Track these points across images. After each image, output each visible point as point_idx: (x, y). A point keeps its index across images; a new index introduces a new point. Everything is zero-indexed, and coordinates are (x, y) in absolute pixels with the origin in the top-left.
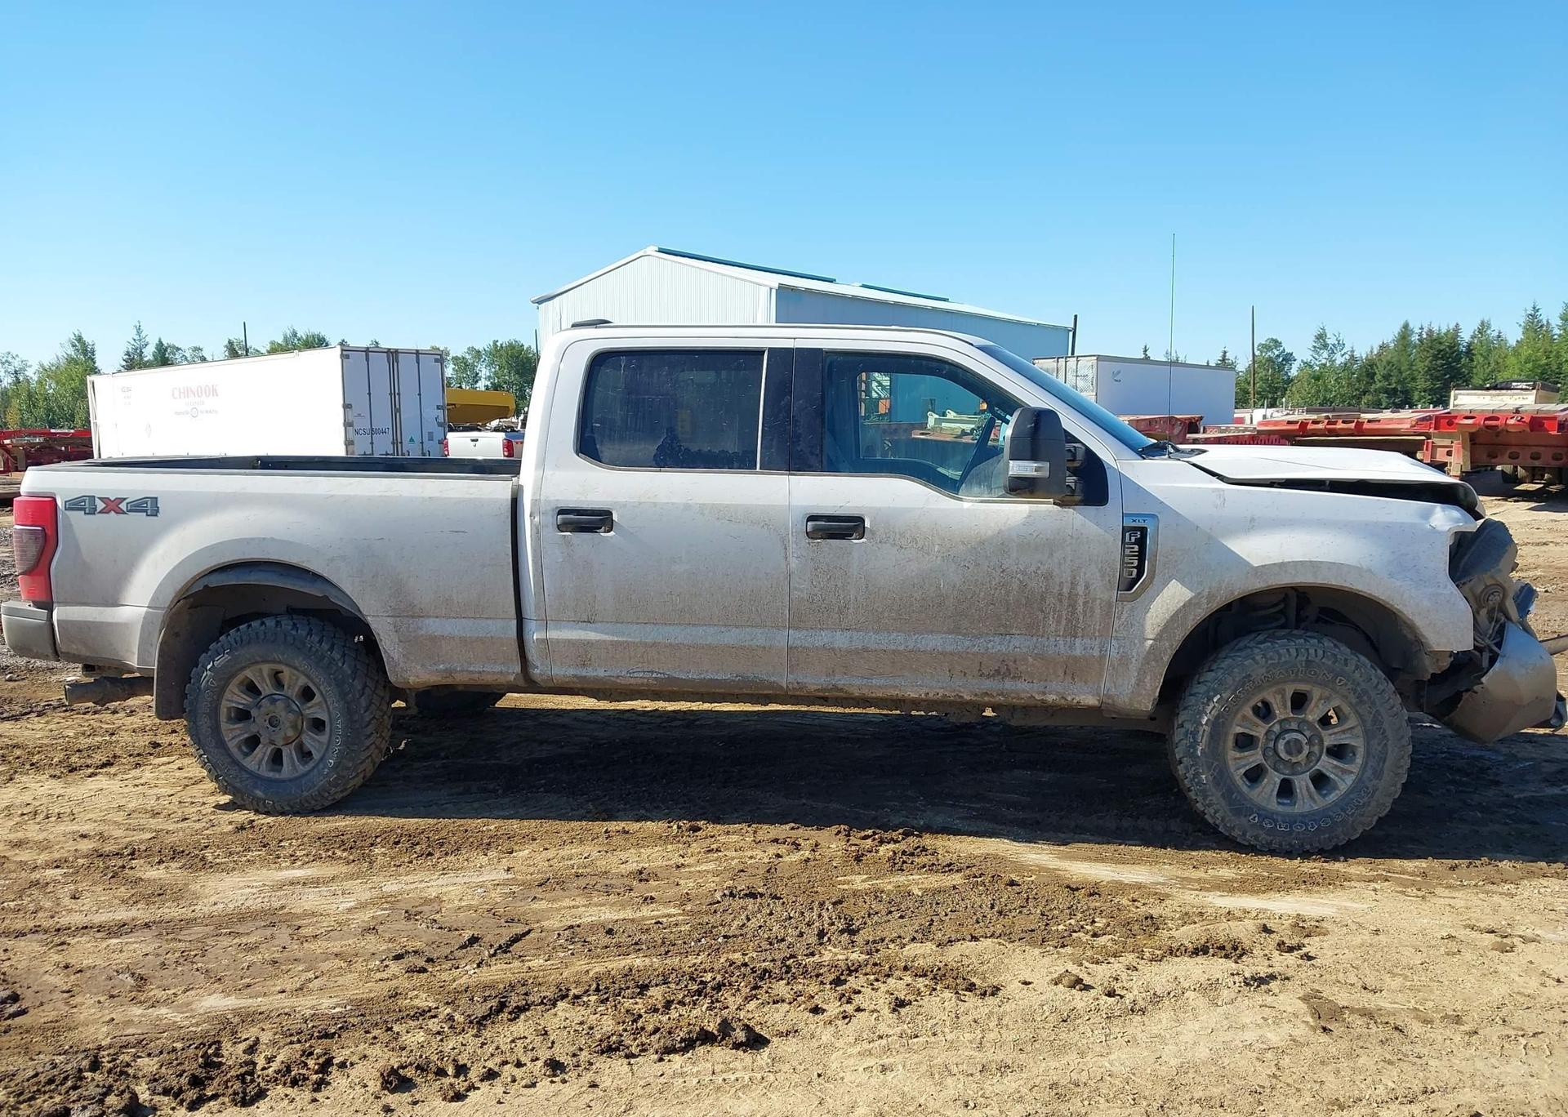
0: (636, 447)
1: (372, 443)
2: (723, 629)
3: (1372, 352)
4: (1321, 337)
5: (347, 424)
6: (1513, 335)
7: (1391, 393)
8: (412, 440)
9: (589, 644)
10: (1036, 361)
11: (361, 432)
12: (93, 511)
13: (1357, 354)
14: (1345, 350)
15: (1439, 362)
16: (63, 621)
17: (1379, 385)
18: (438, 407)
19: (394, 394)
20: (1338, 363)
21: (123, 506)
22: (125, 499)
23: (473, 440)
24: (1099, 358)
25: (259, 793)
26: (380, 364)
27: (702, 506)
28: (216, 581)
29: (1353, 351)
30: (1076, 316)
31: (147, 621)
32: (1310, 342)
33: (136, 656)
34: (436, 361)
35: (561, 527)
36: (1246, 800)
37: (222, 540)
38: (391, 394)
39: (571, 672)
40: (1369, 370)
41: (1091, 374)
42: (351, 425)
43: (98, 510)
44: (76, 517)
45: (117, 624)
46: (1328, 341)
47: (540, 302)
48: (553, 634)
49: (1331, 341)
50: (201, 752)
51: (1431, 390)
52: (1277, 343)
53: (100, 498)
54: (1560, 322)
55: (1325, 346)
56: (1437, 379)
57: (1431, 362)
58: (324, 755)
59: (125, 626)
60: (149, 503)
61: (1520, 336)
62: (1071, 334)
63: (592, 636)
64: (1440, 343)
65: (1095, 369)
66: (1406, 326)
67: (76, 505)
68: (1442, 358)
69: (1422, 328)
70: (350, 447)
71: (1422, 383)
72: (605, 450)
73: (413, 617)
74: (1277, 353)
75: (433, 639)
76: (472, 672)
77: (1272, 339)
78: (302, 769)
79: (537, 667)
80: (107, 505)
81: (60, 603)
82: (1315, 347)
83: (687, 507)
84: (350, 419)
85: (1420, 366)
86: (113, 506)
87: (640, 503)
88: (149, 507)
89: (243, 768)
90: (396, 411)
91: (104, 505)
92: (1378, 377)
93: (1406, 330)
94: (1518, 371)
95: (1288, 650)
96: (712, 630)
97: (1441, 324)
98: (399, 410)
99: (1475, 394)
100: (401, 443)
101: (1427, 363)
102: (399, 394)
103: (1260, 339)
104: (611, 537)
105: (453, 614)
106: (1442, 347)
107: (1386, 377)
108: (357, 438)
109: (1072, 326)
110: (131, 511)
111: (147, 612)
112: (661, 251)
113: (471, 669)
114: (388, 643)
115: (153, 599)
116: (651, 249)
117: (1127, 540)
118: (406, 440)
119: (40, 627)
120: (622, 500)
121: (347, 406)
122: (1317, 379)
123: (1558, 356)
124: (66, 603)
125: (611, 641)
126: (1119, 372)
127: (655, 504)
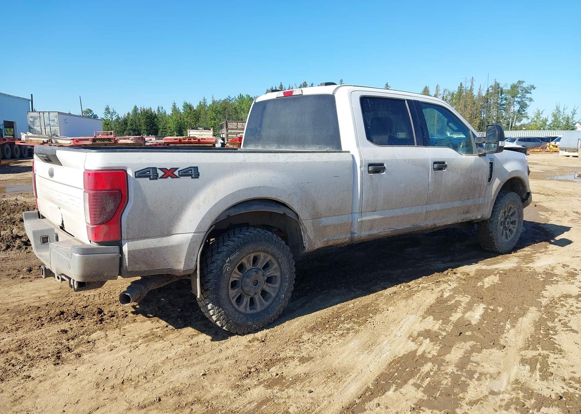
0: (382, 137)
2: (410, 208)
3: (125, 116)
4: (107, 109)
6: (169, 112)
7: (134, 130)
9: (374, 220)
10: (29, 113)
12: (156, 177)
13: (120, 116)
14: (116, 115)
15: (148, 120)
16: (133, 251)
17: (129, 127)
20: (114, 119)
21: (176, 173)
22: (178, 168)
24: (59, 113)
25: (250, 323)
27: (409, 160)
28: (233, 213)
29: (118, 115)
30: (32, 95)
31: (193, 241)
32: (104, 111)
33: (183, 263)
35: (369, 172)
37: (239, 189)
39: (367, 233)
40: (125, 122)
41: (56, 120)
43: (160, 176)
44: (144, 182)
45: (171, 246)
46: (110, 111)
48: (364, 218)
49: (111, 111)
50: (221, 309)
51: (146, 130)
52: (91, 111)
53: (159, 169)
54: (183, 108)
55: (109, 112)
56: (148, 126)
57: (145, 120)
58: (278, 294)
59: (177, 247)
60: (193, 170)
61: (171, 112)
62: (30, 102)
63: (376, 217)
64: (148, 113)
65: (57, 118)
66: (136, 107)
67: (142, 174)
68: (148, 119)
69: (141, 108)
71: (143, 127)
72: (374, 138)
73: (317, 218)
74: (91, 114)
75: (325, 227)
76: (335, 240)
77: (89, 109)
78: (266, 304)
79: (356, 233)
80: (165, 173)
81: (128, 240)
82: (105, 113)
83: (405, 160)
85: (143, 121)
86: (169, 173)
87: (392, 160)
88: (193, 173)
89: (240, 313)
91: (163, 173)
92: (129, 125)
93: (136, 109)
94: (172, 124)
96: (408, 208)
97: (147, 107)
99: (195, 131)
101: (144, 120)
103: (84, 109)
104: (384, 174)
105: (331, 215)
106: (148, 115)
107: (131, 125)
109: (30, 99)
110: (182, 176)
111: (193, 236)
113: (335, 238)
114: (309, 232)
115: (198, 228)
119: (113, 258)
120: (387, 159)
122: (108, 125)
123: (183, 119)
124: (133, 239)
125: (381, 218)
126: (66, 119)
127: (396, 160)
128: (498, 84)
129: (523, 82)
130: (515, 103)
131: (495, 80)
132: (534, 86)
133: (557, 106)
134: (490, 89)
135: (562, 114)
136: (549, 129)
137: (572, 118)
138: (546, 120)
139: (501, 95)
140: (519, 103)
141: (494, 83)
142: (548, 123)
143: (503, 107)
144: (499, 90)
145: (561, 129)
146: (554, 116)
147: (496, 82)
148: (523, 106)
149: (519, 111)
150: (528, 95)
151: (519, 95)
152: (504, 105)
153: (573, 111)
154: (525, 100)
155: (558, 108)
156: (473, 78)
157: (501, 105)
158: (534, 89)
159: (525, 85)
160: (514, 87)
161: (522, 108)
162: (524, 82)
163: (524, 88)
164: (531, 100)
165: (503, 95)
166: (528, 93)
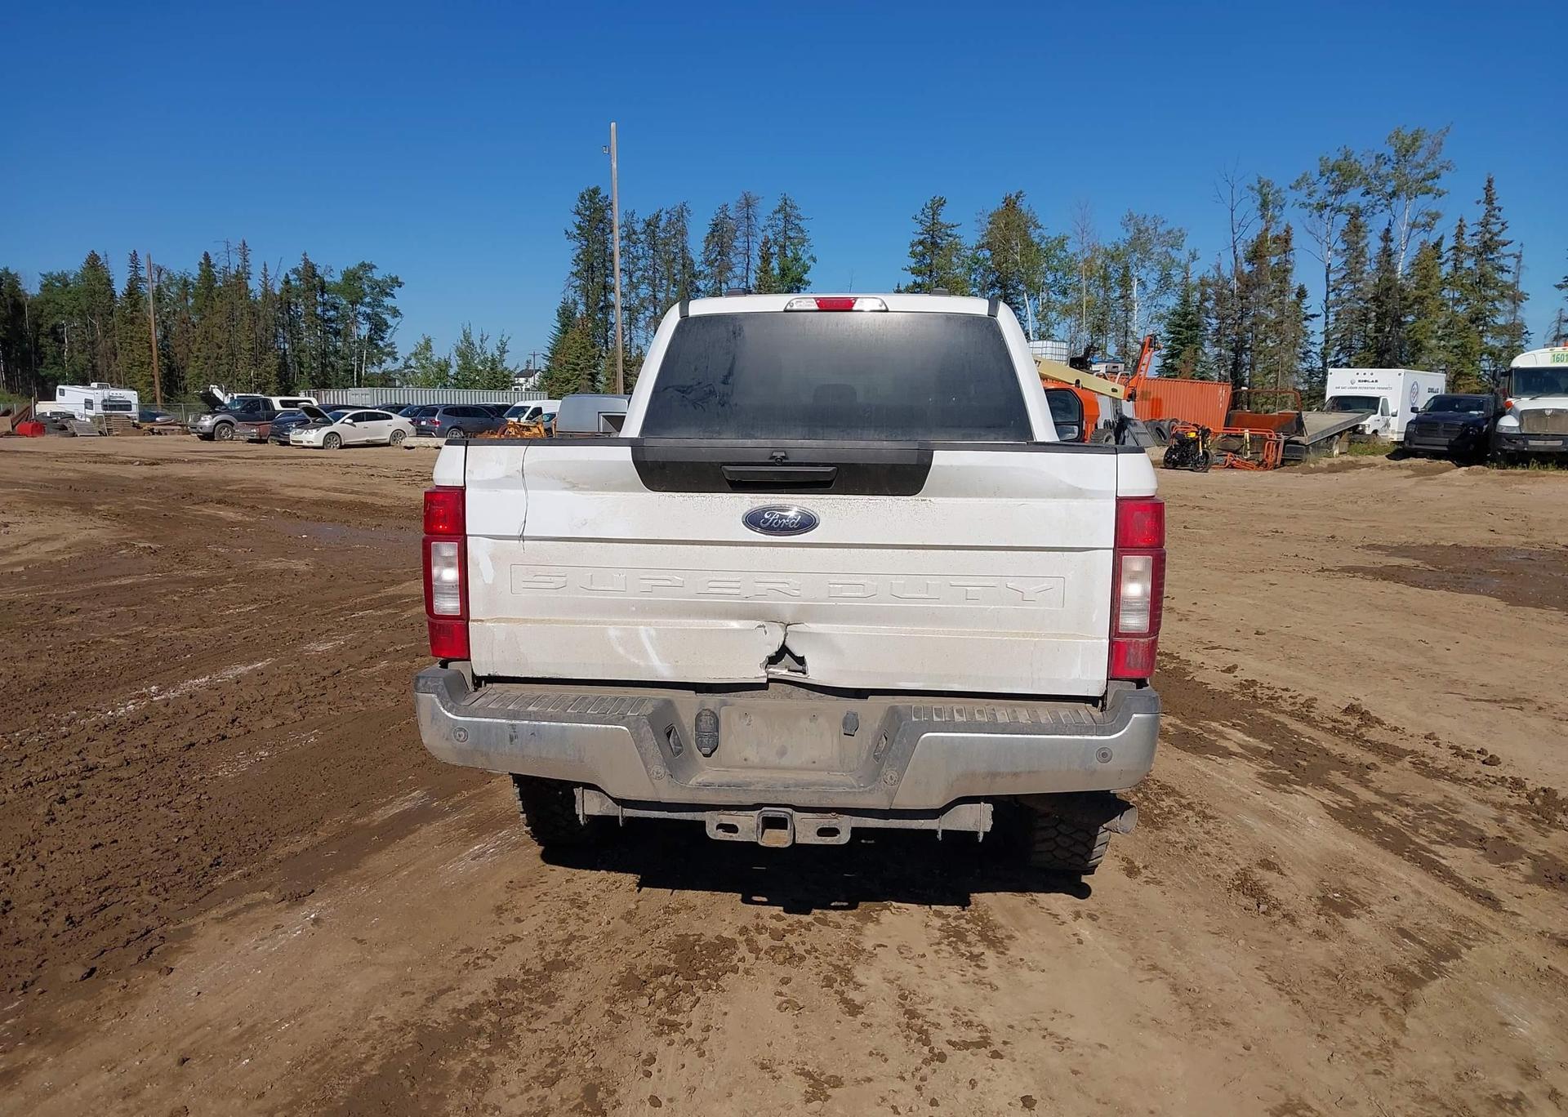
128: (313, 267)
129: (372, 267)
130: (360, 319)
131: (305, 254)
132: (400, 280)
133: (464, 332)
134: (292, 277)
135: (479, 351)
136: (456, 387)
137: (502, 361)
138: (448, 365)
139: (322, 296)
140: (368, 317)
141: (302, 263)
142: (452, 372)
143: (331, 327)
144: (316, 281)
145: (483, 388)
146: (462, 355)
147: (306, 261)
148: (379, 327)
149: (371, 339)
150: (388, 301)
151: (367, 300)
152: (333, 322)
153: (499, 345)
154: (383, 313)
155: (467, 337)
156: (244, 244)
157: (326, 321)
158: (400, 287)
159: (378, 275)
160: (351, 277)
161: (376, 332)
162: (375, 267)
163: (377, 283)
164: (396, 313)
165: (326, 296)
166: (387, 294)
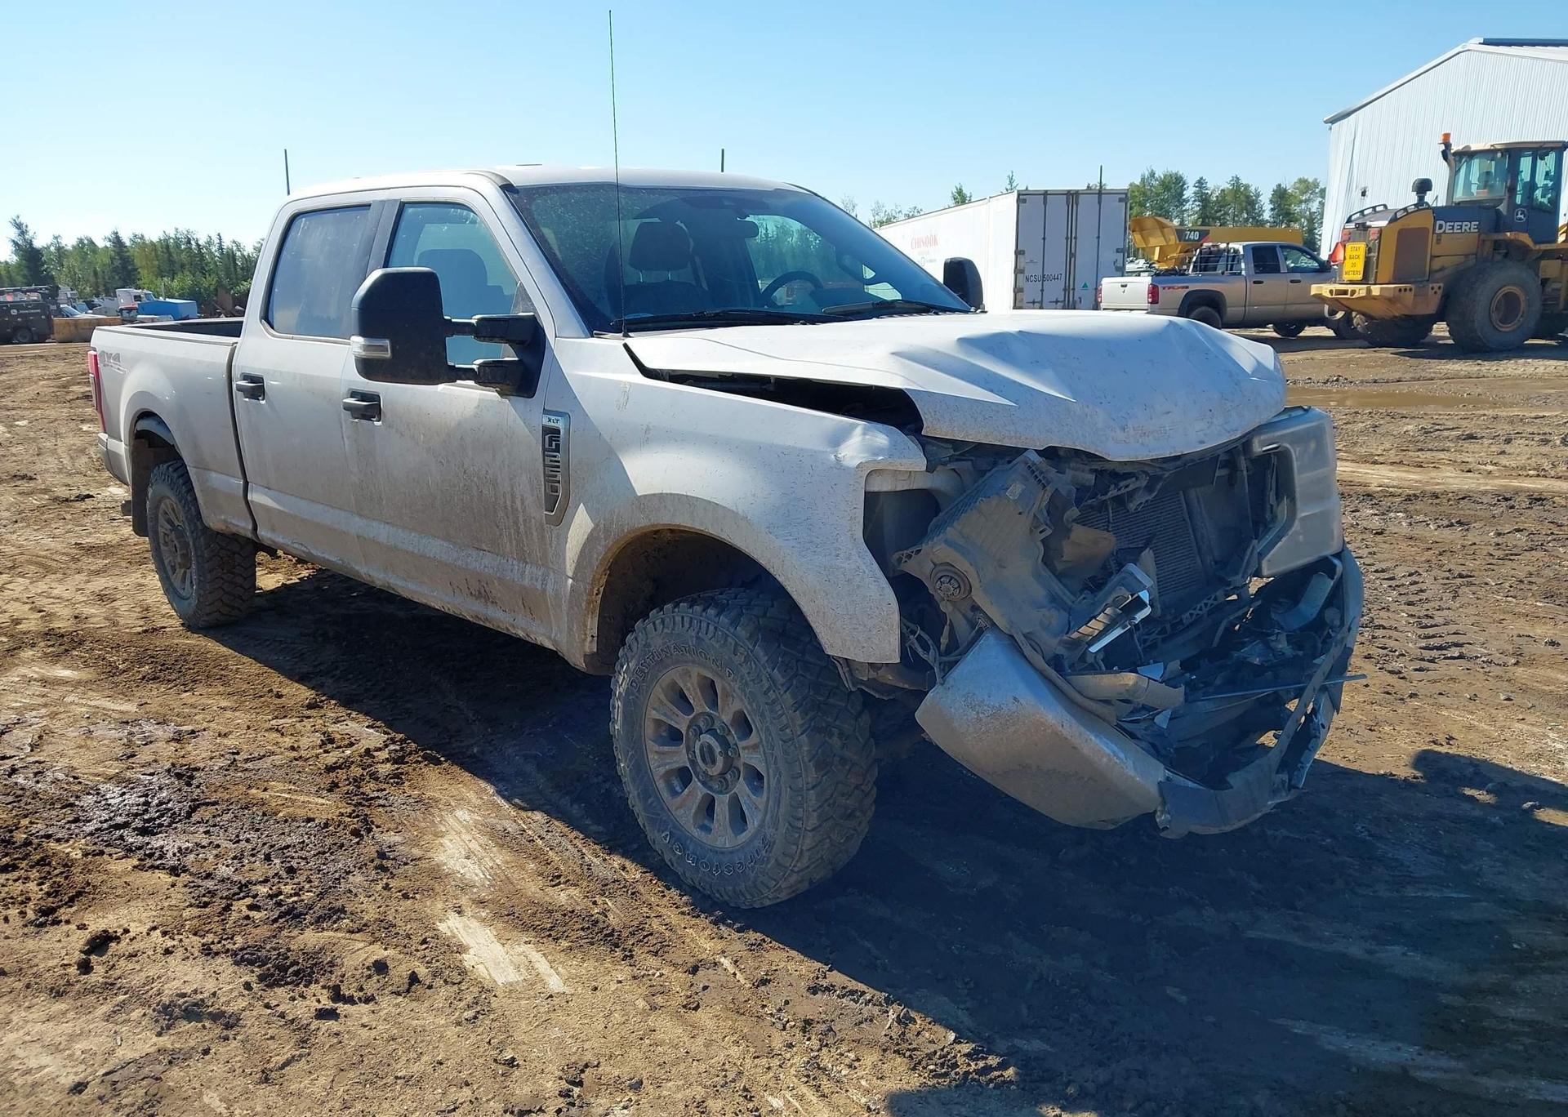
1: (1042, 290)
5: (1018, 271)
8: (1085, 286)
11: (1032, 278)
18: (1118, 251)
19: (1071, 239)
23: (1122, 286)
26: (1059, 208)
34: (1121, 200)
36: (663, 809)
38: (1067, 238)
42: (1022, 272)
47: (1333, 121)
70: (1019, 295)
84: (1021, 266)
90: (1071, 255)
95: (683, 618)
98: (1073, 255)
100: (1074, 289)
102: (1075, 238)
108: (1027, 286)
112: (1487, 42)
116: (1474, 43)
117: (547, 446)
118: (1079, 286)
121: (1018, 253)
